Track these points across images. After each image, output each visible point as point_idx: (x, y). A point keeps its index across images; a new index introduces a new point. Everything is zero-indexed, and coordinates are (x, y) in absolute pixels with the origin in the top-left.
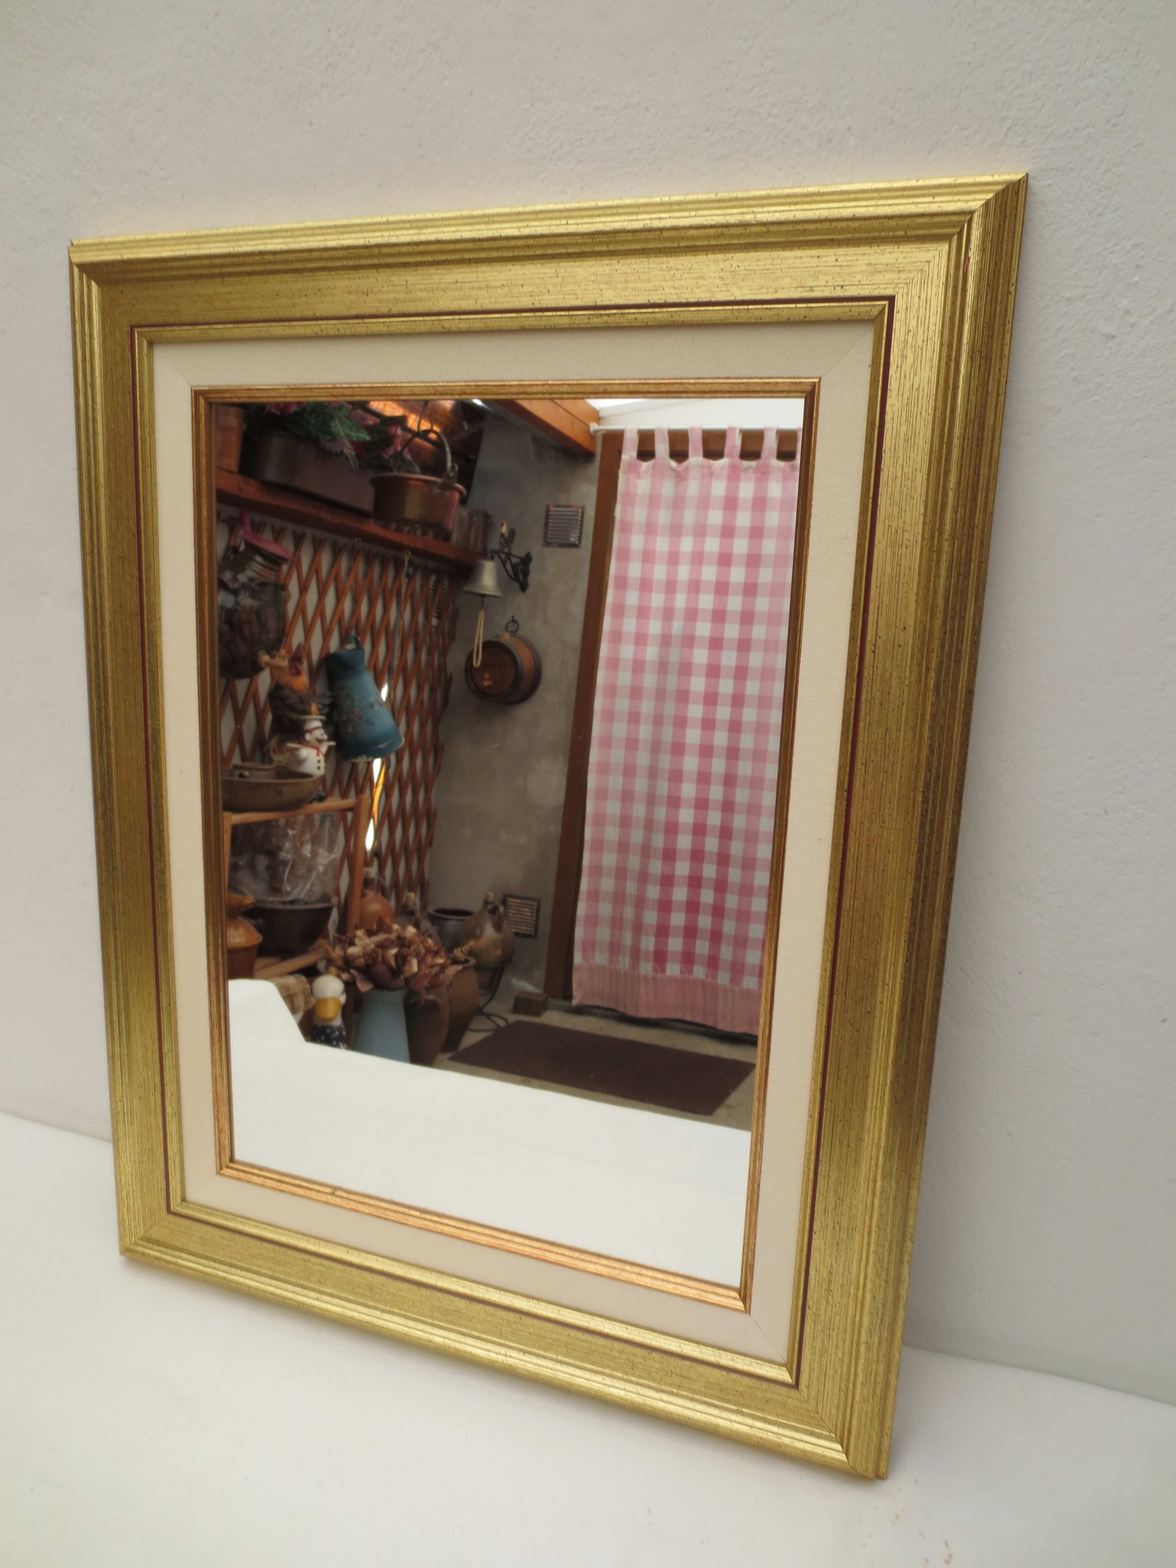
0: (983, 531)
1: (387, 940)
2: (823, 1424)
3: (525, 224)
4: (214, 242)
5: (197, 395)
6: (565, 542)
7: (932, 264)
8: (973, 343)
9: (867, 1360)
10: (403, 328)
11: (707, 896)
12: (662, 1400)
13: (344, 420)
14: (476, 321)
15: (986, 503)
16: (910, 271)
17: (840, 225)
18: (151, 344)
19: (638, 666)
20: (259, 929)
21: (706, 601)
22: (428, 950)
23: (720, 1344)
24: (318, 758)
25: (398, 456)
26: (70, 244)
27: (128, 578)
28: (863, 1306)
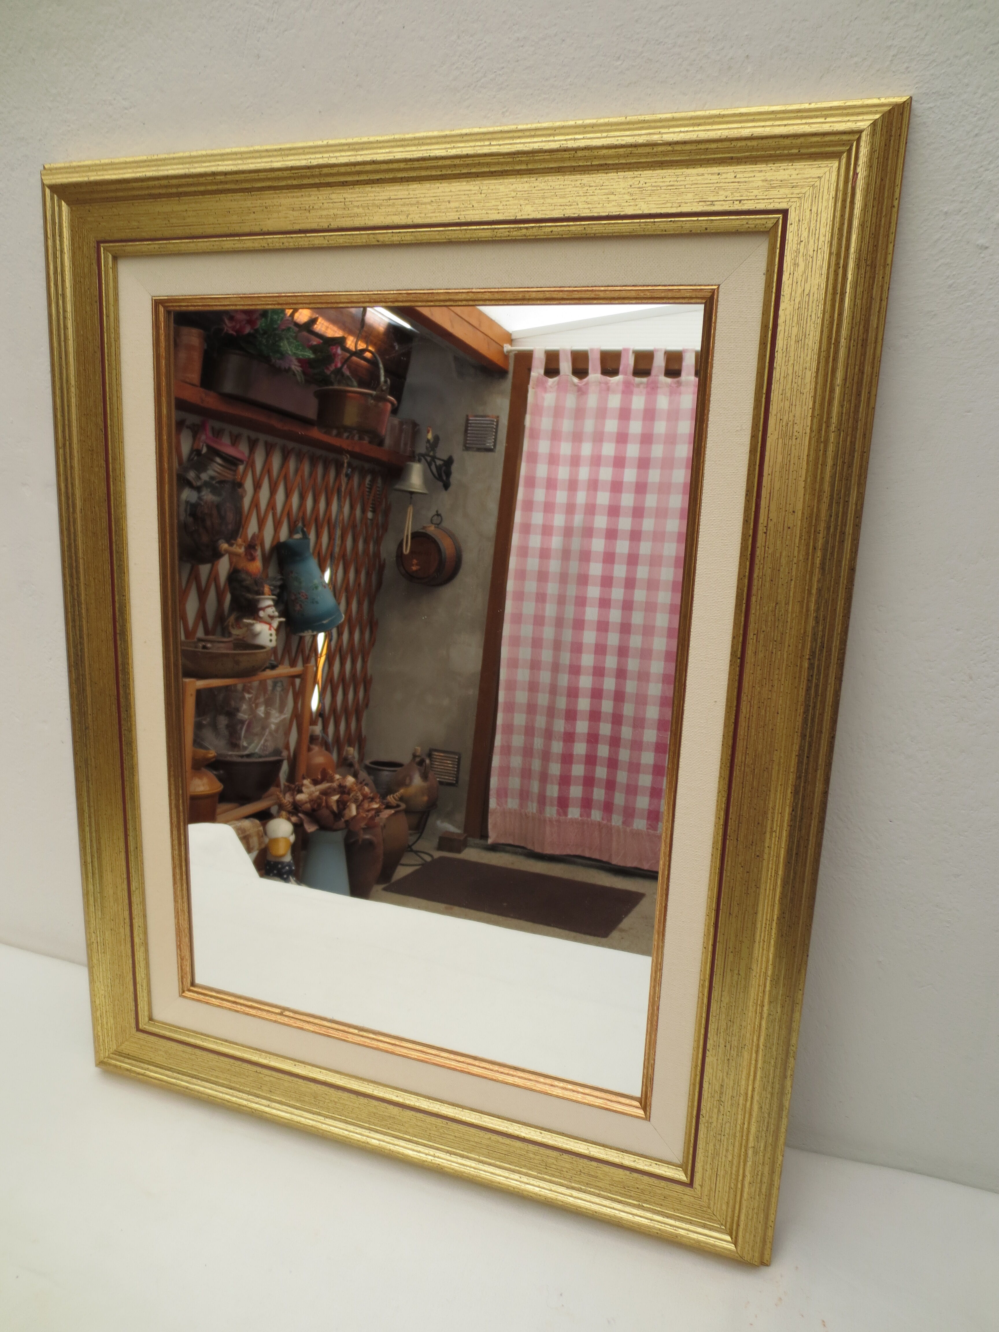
0: (866, 424)
1: (329, 788)
2: (715, 1218)
3: (452, 145)
4: (171, 164)
5: (157, 303)
6: (482, 446)
7: (823, 179)
8: (859, 251)
9: (754, 1163)
10: (341, 241)
11: (603, 751)
12: (571, 1196)
13: (292, 340)
14: (407, 235)
15: (869, 398)
16: (802, 187)
17: (740, 144)
18: (115, 258)
19: (545, 554)
20: (221, 779)
21: (603, 498)
22: (365, 797)
23: (623, 1147)
24: (270, 632)
25: (339, 371)
26: (42, 168)
27: (97, 469)
28: (750, 1115)
